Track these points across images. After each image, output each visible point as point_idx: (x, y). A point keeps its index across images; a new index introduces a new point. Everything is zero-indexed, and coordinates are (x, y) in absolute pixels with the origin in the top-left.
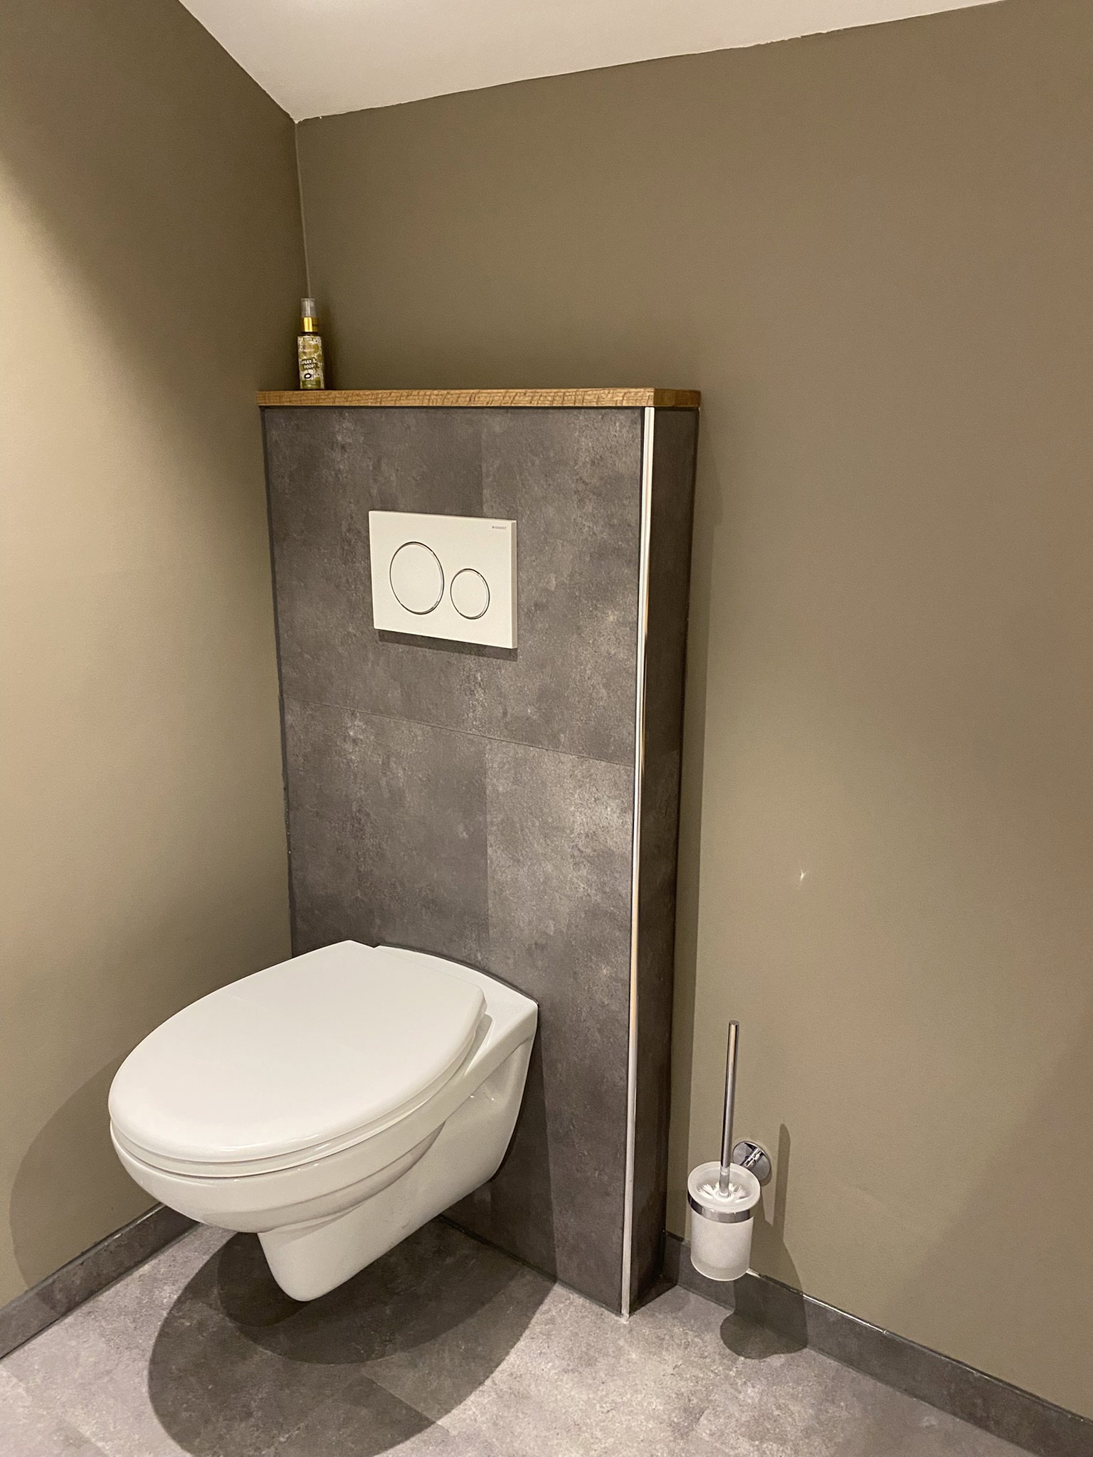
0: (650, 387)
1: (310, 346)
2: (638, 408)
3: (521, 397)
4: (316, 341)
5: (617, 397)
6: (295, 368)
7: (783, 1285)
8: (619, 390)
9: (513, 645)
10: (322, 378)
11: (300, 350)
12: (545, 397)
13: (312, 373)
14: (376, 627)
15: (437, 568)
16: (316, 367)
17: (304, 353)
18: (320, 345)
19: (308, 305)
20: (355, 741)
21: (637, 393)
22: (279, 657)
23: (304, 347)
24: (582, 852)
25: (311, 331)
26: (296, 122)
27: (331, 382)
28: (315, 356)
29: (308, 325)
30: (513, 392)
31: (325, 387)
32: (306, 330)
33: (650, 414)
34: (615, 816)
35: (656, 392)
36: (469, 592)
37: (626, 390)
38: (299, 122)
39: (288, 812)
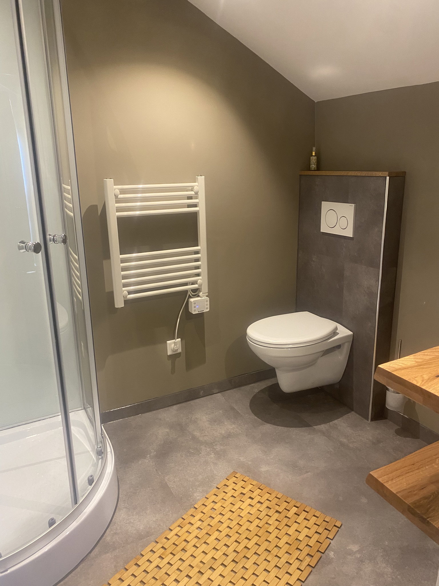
0: (387, 171)
1: (314, 159)
2: (385, 177)
3: (359, 174)
4: (315, 158)
5: (380, 174)
6: (310, 165)
7: (414, 421)
8: (380, 172)
9: (353, 236)
10: (316, 167)
11: (311, 160)
12: (364, 173)
13: (313, 166)
14: (321, 231)
15: (336, 217)
16: (315, 164)
17: (312, 161)
18: (316, 158)
19: (314, 149)
20: (314, 261)
21: (384, 173)
22: (298, 239)
23: (312, 159)
24: (366, 292)
25: (314, 155)
26: (316, 102)
27: (318, 169)
28: (314, 161)
29: (314, 154)
30: (357, 172)
31: (317, 169)
32: (313, 155)
33: (388, 178)
34: (374, 282)
35: (389, 173)
36: (343, 222)
37: (382, 172)
38: (317, 102)
39: (297, 280)
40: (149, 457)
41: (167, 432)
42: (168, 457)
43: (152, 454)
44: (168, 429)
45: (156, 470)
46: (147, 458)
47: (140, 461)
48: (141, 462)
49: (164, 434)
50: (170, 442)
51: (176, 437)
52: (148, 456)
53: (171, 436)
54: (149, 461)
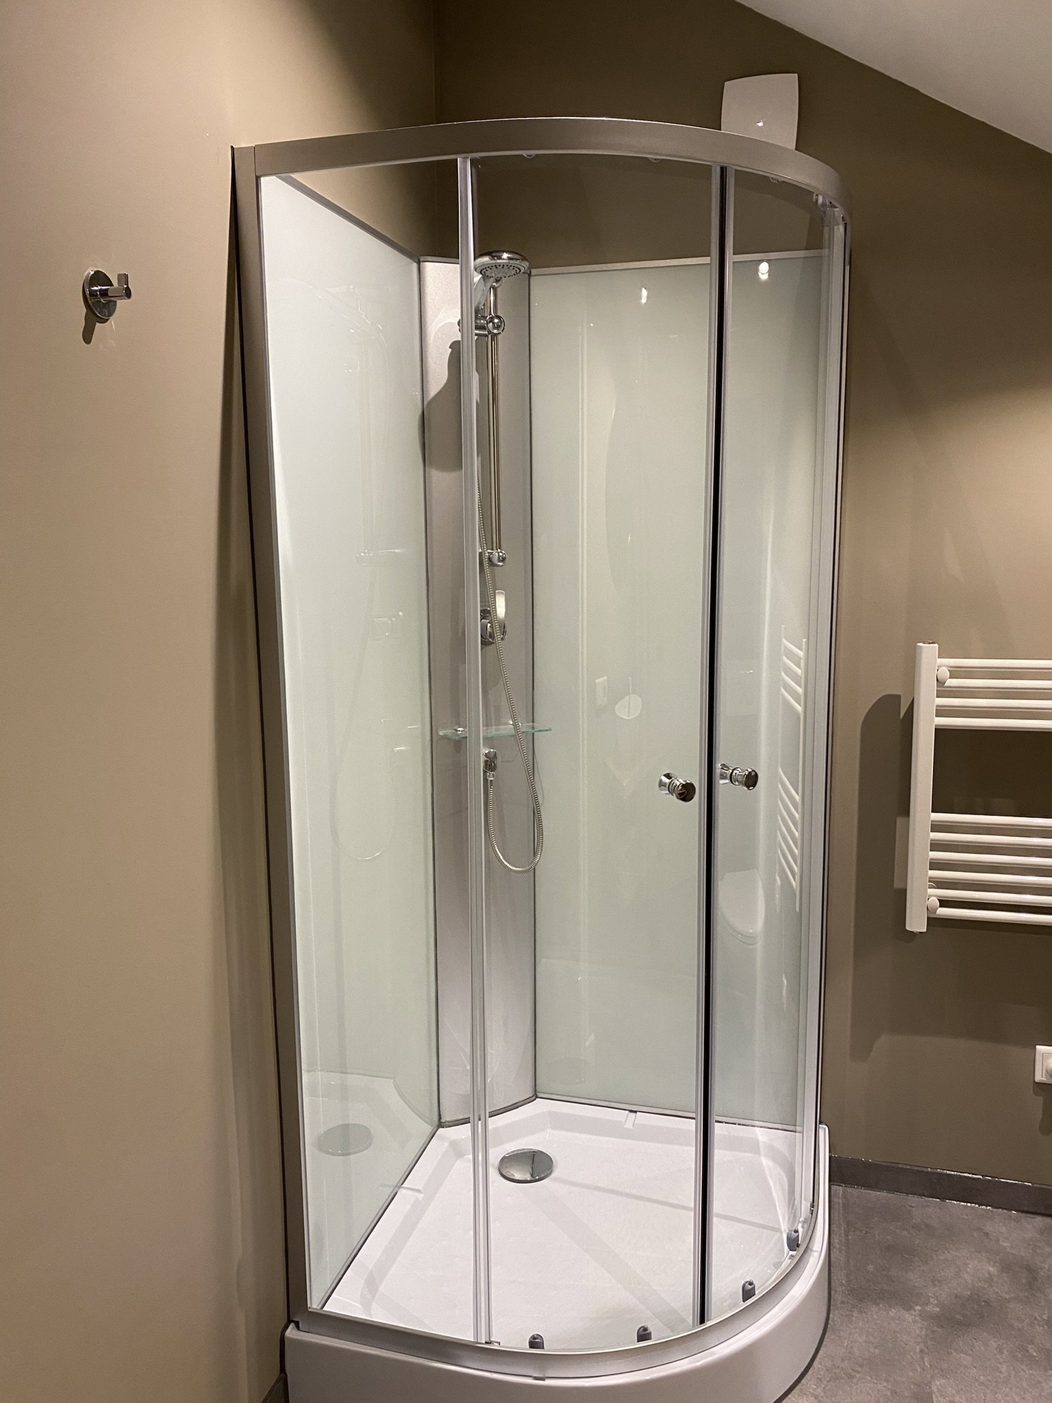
40: (920, 1311)
41: (989, 1274)
42: (963, 1334)
43: (928, 1308)
44: (995, 1268)
45: (922, 1351)
46: (912, 1312)
47: (893, 1310)
48: (896, 1313)
49: (981, 1275)
50: (985, 1301)
51: (1008, 1297)
52: (918, 1308)
53: (995, 1289)
54: (915, 1322)
